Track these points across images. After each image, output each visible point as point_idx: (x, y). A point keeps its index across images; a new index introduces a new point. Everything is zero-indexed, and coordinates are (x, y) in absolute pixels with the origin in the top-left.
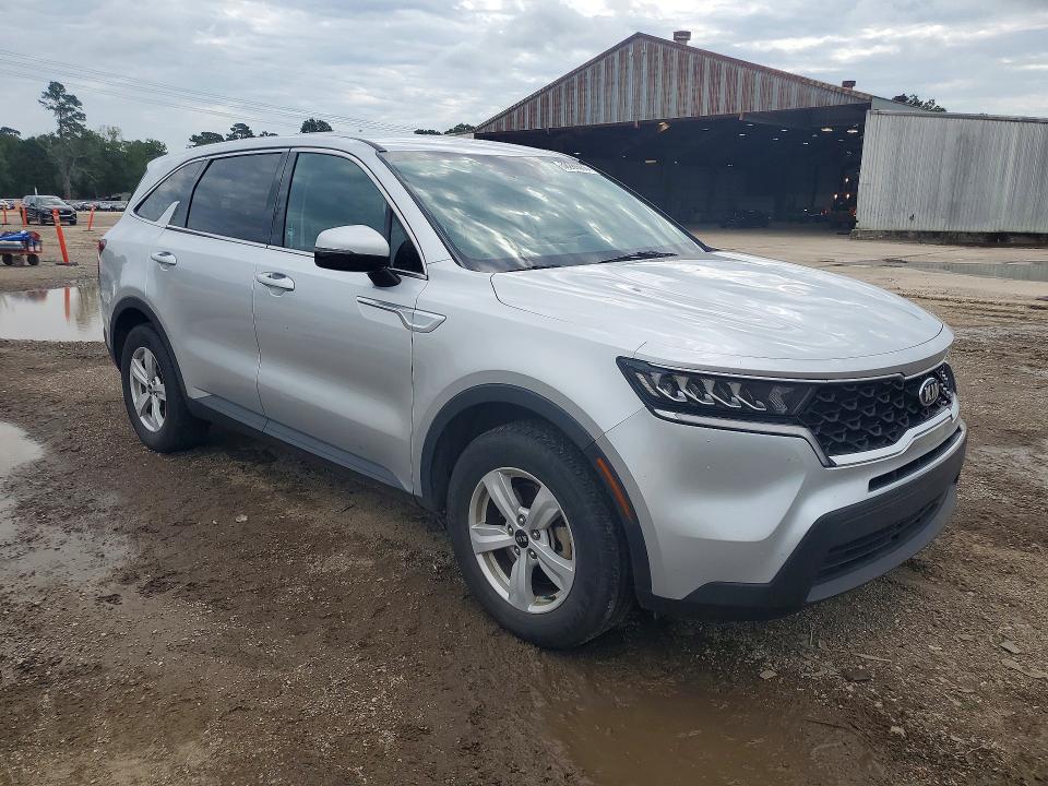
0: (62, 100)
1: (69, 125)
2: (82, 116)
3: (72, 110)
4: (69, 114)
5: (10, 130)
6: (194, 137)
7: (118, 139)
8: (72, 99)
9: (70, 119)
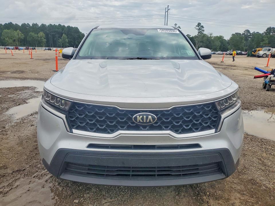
0: (200, 27)
1: (200, 33)
2: (203, 31)
3: (202, 29)
4: (201, 30)
5: (189, 35)
6: (233, 34)
7: (212, 36)
8: (202, 27)
9: (201, 31)
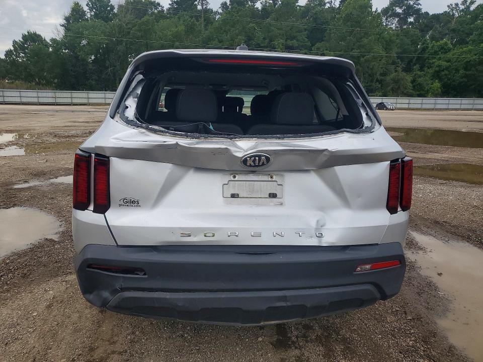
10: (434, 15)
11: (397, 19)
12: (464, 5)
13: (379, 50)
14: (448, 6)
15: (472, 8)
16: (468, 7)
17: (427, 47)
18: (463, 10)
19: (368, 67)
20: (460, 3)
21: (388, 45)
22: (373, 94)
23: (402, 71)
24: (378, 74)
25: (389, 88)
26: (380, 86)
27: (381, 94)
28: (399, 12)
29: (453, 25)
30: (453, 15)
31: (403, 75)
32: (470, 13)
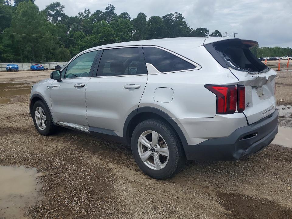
10: (71, 17)
11: (52, 17)
12: (85, 13)
13: (49, 35)
14: (78, 13)
15: (90, 15)
16: (88, 15)
17: (73, 35)
18: (85, 16)
19: (44, 45)
20: (83, 12)
21: (53, 32)
22: (51, 61)
23: (64, 47)
24: (51, 49)
25: (59, 57)
26: (53, 56)
27: (55, 60)
28: (53, 13)
29: (83, 23)
30: (81, 18)
31: (65, 49)
32: (89, 18)
